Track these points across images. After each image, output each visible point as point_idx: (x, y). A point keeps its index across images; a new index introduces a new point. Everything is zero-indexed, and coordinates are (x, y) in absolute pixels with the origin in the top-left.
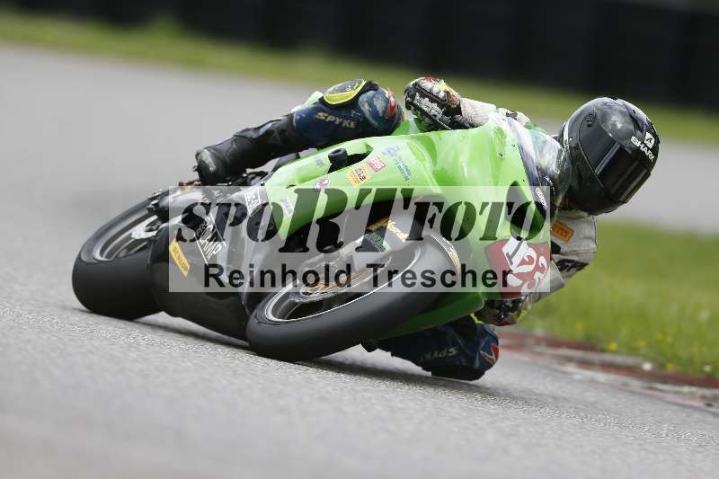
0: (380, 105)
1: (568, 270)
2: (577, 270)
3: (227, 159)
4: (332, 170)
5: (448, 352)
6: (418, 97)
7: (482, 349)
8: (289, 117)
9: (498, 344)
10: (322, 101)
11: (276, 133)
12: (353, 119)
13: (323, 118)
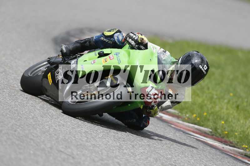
0: (120, 38)
1: (174, 103)
2: (177, 104)
3: (71, 49)
4: (99, 57)
5: (133, 120)
6: (128, 38)
7: (144, 121)
8: (93, 38)
9: (149, 120)
10: (103, 34)
11: (88, 42)
12: (112, 41)
13: (103, 39)
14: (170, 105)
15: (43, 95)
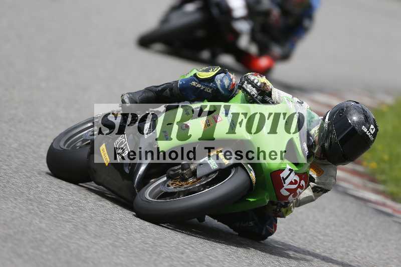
0: (227, 82)
1: (318, 192)
2: (324, 193)
5: (249, 224)
6: (246, 83)
7: (268, 225)
8: (177, 82)
9: (277, 222)
10: (195, 75)
11: (168, 90)
12: (211, 88)
13: (195, 85)
14: (311, 196)
15: (90, 181)
